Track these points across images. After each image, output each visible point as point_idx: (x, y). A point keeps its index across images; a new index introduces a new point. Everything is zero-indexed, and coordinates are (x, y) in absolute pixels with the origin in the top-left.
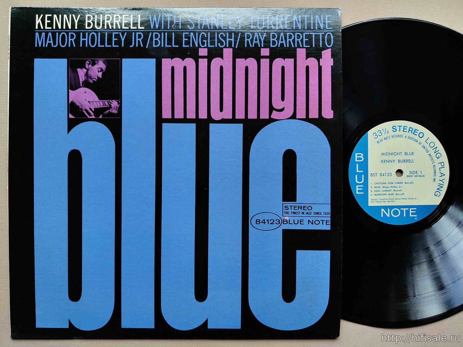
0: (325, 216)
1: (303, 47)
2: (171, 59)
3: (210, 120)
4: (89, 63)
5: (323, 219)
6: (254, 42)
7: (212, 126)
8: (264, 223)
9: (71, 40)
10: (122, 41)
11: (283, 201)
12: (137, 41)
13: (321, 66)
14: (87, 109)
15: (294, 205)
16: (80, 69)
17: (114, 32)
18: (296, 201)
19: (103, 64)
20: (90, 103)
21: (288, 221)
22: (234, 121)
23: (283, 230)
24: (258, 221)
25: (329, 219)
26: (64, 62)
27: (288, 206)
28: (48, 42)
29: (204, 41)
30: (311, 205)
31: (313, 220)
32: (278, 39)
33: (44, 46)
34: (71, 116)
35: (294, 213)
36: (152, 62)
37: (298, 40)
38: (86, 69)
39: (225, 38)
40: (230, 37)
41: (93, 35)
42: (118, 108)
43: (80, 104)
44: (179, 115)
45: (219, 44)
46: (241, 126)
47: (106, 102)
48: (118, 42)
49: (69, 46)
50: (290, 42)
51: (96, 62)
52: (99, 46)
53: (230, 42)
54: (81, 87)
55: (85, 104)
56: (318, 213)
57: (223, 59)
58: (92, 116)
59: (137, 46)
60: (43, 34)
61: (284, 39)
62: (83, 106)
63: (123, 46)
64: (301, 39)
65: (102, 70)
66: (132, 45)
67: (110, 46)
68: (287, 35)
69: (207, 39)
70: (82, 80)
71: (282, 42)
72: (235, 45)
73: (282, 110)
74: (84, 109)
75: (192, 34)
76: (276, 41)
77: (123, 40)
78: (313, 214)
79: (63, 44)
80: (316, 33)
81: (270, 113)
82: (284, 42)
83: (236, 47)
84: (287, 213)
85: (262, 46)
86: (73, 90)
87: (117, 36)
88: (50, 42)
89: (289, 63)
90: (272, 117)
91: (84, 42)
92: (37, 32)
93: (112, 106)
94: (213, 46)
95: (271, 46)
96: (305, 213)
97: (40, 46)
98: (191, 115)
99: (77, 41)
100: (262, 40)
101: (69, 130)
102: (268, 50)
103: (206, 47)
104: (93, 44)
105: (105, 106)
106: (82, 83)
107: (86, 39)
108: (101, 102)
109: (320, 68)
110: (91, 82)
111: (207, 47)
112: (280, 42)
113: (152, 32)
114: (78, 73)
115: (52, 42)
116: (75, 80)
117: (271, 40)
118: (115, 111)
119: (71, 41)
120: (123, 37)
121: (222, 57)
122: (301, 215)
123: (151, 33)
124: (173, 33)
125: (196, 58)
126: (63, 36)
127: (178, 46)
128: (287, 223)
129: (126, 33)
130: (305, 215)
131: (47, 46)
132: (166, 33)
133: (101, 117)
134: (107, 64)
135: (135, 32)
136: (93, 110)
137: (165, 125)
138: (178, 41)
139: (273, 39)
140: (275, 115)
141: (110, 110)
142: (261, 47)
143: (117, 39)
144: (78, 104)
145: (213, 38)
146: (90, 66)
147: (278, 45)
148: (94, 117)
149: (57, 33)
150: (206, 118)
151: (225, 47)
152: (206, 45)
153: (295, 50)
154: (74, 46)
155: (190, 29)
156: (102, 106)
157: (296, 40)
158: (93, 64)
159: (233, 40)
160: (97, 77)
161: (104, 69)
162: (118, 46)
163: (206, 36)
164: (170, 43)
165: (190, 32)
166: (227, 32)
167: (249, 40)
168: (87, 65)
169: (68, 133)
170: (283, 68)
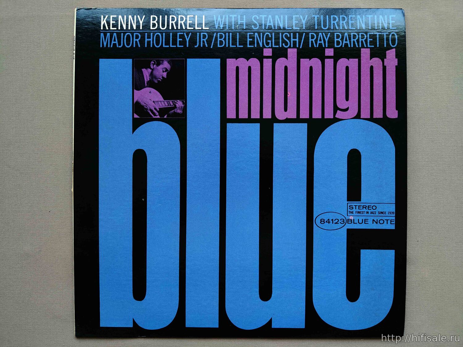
0: (389, 215)
1: (367, 47)
2: (235, 59)
3: (274, 119)
4: (153, 63)
5: (387, 218)
6: (318, 42)
7: (276, 126)
8: (329, 222)
9: (136, 40)
10: (186, 42)
11: (347, 201)
12: (202, 42)
13: (386, 66)
14: (152, 109)
15: (358, 204)
16: (145, 69)
17: (179, 32)
18: (360, 201)
19: (168, 64)
20: (154, 103)
21: (353, 221)
22: (298, 120)
23: (348, 229)
24: (322, 221)
25: (394, 218)
26: (129, 62)
27: (352, 206)
28: (113, 42)
29: (268, 41)
30: (375, 205)
31: (377, 220)
32: (342, 39)
33: (109, 46)
34: (136, 116)
35: (359, 212)
36: (217, 62)
37: (362, 40)
38: (151, 69)
39: (289, 39)
40: (295, 37)
41: (158, 36)
42: (183, 108)
43: (145, 104)
44: (243, 115)
45: (284, 44)
46: (305, 125)
47: (171, 102)
49: (134, 46)
50: (354, 42)
51: (161, 62)
52: (164, 46)
53: (295, 43)
54: (146, 87)
55: (150, 104)
56: (382, 213)
57: (287, 59)
58: (157, 116)
59: (202, 46)
60: (108, 34)
61: (348, 39)
62: (148, 106)
63: (187, 46)
64: (365, 39)
65: (166, 70)
66: (196, 45)
67: (175, 46)
68: (351, 35)
69: (271, 39)
70: (147, 80)
71: (346, 42)
72: (299, 45)
73: (347, 109)
74: (149, 109)
75: (256, 34)
76: (341, 41)
77: (188, 40)
78: (377, 213)
79: (128, 44)
80: (380, 33)
81: (335, 113)
82: (348, 42)
83: (301, 47)
84: (352, 213)
85: (327, 46)
87: (182, 36)
88: (115, 42)
89: (353, 63)
90: (337, 116)
91: (149, 43)
92: (102, 32)
94: (278, 46)
95: (336, 46)
96: (369, 213)
97: (105, 47)
98: (255, 115)
99: (142, 41)
100: (327, 40)
101: (134, 129)
102: (332, 50)
103: (270, 47)
104: (158, 44)
105: (170, 106)
107: (151, 40)
108: (165, 102)
109: (384, 68)
110: (156, 82)
111: (272, 47)
112: (344, 42)
113: (217, 33)
114: (143, 73)
115: (117, 42)
116: (140, 80)
117: (336, 40)
118: (179, 111)
119: (136, 42)
120: (188, 38)
121: (286, 56)
122: (365, 214)
123: (215, 33)
124: (238, 34)
125: (261, 58)
126: (128, 37)
127: (242, 46)
128: (352, 222)
129: (190, 34)
130: (369, 214)
131: (112, 46)
132: (231, 34)
133: (165, 117)
134: (172, 64)
135: (200, 33)
136: (158, 110)
137: (229, 125)
138: (243, 40)
139: (337, 40)
140: (339, 115)
141: (175, 110)
142: (325, 47)
143: (181, 40)
144: (143, 104)
145: (277, 38)
147: (342, 45)
148: (158, 117)
149: (122, 34)
150: (270, 117)
151: (290, 47)
152: (270, 46)
153: (359, 50)
154: (139, 46)
155: (254, 30)
156: (167, 106)
157: (360, 40)
158: (158, 64)
159: (297, 40)
160: (161, 77)
161: (168, 69)
162: (183, 46)
163: (270, 36)
164: (234, 43)
165: (254, 32)
166: (292, 32)
167: (313, 40)
168: (152, 65)
169: (133, 133)
170: (347, 68)
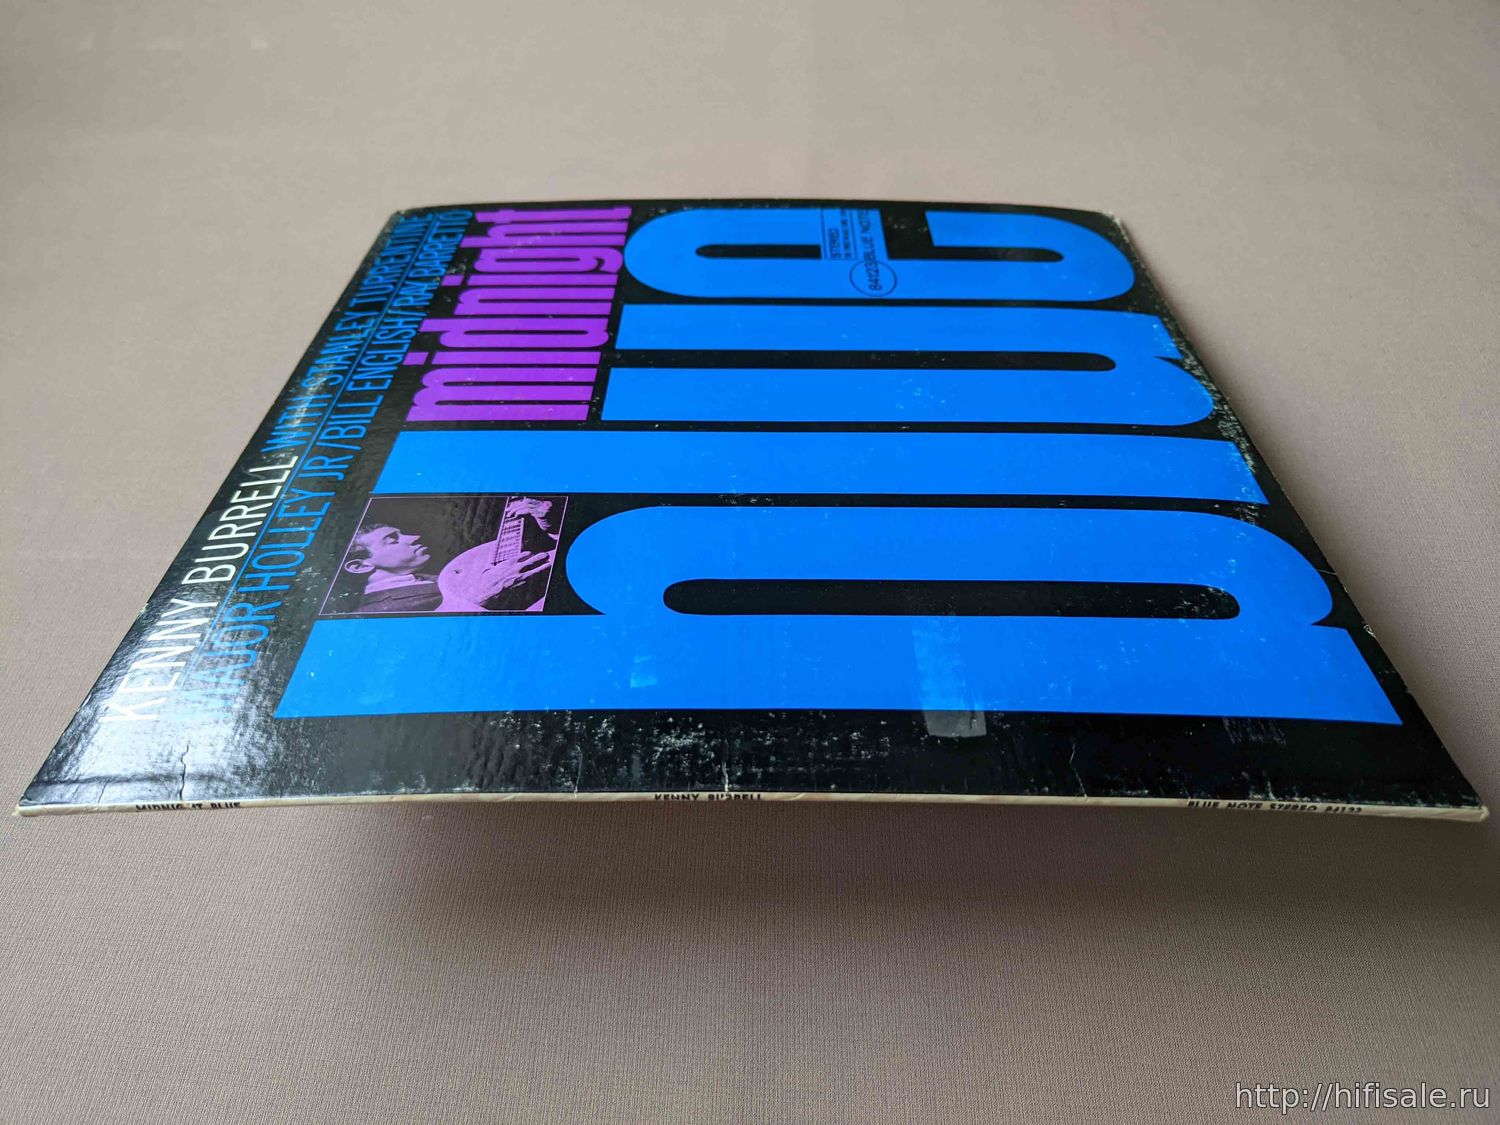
48: (313, 505)
86: (439, 602)
93: (524, 512)
106: (423, 579)
146: (365, 563)
